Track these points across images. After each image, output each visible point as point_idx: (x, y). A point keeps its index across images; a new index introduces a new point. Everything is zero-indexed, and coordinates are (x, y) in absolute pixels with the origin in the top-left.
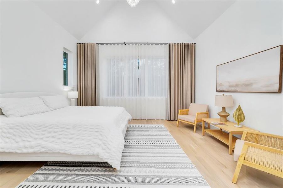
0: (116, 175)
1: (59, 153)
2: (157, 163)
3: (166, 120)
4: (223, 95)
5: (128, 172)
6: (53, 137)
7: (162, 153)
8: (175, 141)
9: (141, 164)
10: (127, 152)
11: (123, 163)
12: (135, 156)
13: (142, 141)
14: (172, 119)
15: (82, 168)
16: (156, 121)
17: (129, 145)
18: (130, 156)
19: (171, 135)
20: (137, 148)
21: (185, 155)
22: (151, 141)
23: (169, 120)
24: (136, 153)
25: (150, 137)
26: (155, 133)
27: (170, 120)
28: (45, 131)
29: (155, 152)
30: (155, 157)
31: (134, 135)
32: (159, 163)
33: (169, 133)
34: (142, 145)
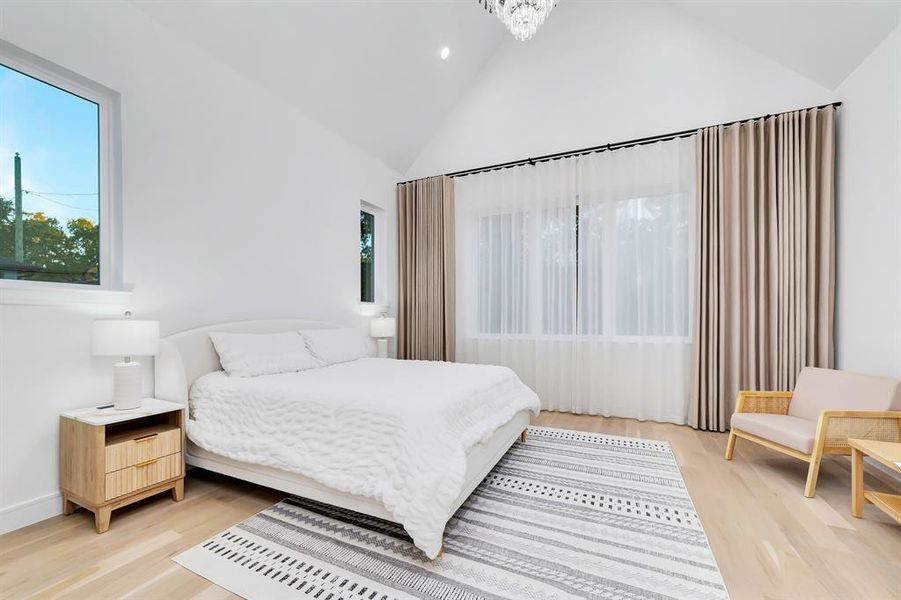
0: (429, 574)
1: (301, 476)
2: (579, 574)
3: (686, 425)
5: (470, 573)
6: (294, 433)
7: (617, 545)
8: (693, 513)
9: (521, 563)
10: (491, 514)
11: (466, 544)
12: (512, 532)
13: (558, 488)
14: (713, 425)
15: (356, 529)
16: (646, 425)
17: (508, 493)
18: (496, 528)
19: (683, 484)
20: (532, 507)
21: (716, 577)
22: (590, 494)
23: (700, 428)
24: (520, 521)
25: (596, 479)
26: (621, 468)
27: (704, 427)
28: (281, 415)
29: (589, 534)
30: (582, 550)
31: (539, 462)
32: (588, 577)
33: (678, 476)
34: (553, 502)
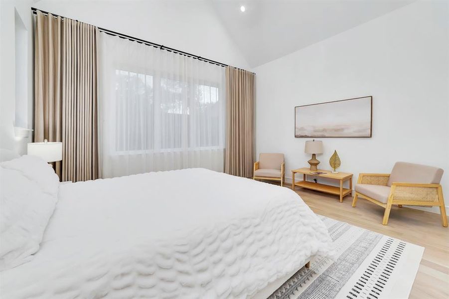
4: (314, 140)
